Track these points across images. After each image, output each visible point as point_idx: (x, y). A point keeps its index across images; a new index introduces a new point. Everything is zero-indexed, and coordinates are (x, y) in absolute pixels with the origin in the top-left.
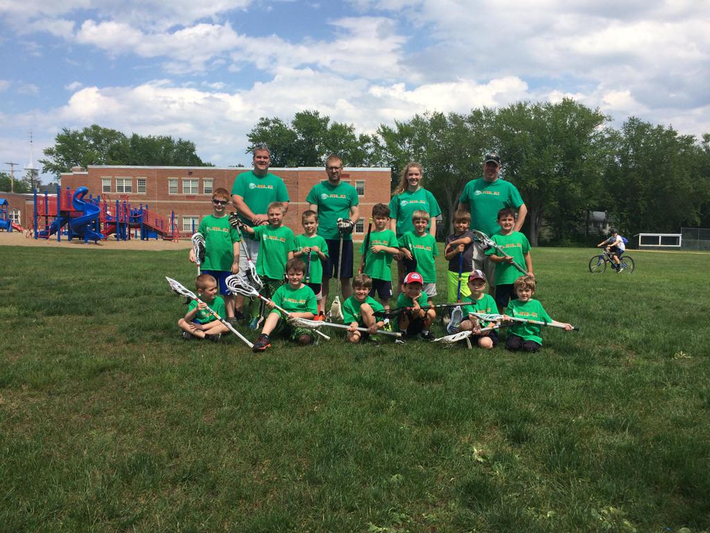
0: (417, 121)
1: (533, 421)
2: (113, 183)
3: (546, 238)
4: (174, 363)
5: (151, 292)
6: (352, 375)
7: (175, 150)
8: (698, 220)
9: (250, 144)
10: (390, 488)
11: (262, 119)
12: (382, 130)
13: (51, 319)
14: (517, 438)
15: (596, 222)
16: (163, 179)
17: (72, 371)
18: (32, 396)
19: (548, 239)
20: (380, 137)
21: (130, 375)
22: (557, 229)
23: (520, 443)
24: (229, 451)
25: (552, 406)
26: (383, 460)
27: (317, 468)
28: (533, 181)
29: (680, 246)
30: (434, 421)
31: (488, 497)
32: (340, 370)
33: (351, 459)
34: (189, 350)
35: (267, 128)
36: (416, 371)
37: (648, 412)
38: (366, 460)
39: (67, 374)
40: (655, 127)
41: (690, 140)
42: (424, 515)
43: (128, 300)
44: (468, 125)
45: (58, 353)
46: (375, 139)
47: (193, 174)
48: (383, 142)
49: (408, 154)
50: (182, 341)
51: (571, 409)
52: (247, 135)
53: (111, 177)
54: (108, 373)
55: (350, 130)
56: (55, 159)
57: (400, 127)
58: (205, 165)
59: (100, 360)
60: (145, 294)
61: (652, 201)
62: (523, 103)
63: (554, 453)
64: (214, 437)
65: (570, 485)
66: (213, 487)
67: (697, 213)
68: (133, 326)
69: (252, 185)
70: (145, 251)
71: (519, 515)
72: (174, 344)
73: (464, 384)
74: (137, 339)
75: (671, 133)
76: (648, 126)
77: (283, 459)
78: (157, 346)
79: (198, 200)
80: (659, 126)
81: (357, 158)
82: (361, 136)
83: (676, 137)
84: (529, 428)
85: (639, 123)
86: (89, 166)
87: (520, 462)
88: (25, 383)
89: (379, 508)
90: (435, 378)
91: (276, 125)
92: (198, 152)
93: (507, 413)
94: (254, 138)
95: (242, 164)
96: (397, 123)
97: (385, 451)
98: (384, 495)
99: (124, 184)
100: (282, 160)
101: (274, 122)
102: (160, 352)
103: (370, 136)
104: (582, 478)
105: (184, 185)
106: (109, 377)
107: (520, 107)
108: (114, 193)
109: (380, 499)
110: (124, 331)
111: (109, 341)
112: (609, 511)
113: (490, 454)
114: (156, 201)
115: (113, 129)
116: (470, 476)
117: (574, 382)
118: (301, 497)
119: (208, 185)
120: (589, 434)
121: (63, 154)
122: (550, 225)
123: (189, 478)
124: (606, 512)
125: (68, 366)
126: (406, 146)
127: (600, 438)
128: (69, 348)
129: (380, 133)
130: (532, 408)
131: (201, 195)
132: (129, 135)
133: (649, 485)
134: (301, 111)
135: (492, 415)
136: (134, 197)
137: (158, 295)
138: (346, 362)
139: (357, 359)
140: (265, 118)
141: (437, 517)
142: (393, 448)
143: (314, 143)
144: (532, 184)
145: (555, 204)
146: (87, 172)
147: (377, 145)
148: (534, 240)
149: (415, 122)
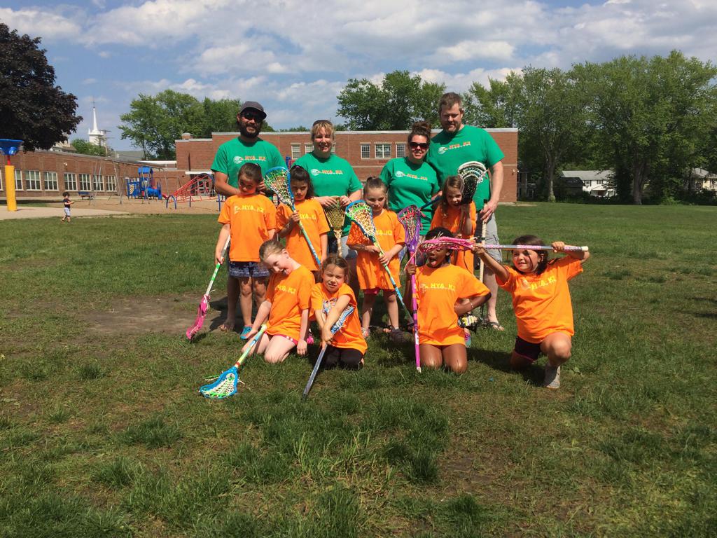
0: (512, 78)
12: (475, 89)
20: (473, 96)
35: (356, 90)
44: (572, 82)
48: (476, 102)
52: (338, 97)
56: (133, 125)
57: (495, 85)
94: (343, 101)
96: (490, 81)
101: (364, 82)
115: (187, 93)
121: (140, 119)
129: (474, 92)
132: (201, 100)
134: (391, 72)
140: (353, 80)
143: (406, 105)
144: (643, 141)
145: (665, 161)
146: (211, 140)
147: (469, 104)
148: (638, 198)
149: (509, 79)
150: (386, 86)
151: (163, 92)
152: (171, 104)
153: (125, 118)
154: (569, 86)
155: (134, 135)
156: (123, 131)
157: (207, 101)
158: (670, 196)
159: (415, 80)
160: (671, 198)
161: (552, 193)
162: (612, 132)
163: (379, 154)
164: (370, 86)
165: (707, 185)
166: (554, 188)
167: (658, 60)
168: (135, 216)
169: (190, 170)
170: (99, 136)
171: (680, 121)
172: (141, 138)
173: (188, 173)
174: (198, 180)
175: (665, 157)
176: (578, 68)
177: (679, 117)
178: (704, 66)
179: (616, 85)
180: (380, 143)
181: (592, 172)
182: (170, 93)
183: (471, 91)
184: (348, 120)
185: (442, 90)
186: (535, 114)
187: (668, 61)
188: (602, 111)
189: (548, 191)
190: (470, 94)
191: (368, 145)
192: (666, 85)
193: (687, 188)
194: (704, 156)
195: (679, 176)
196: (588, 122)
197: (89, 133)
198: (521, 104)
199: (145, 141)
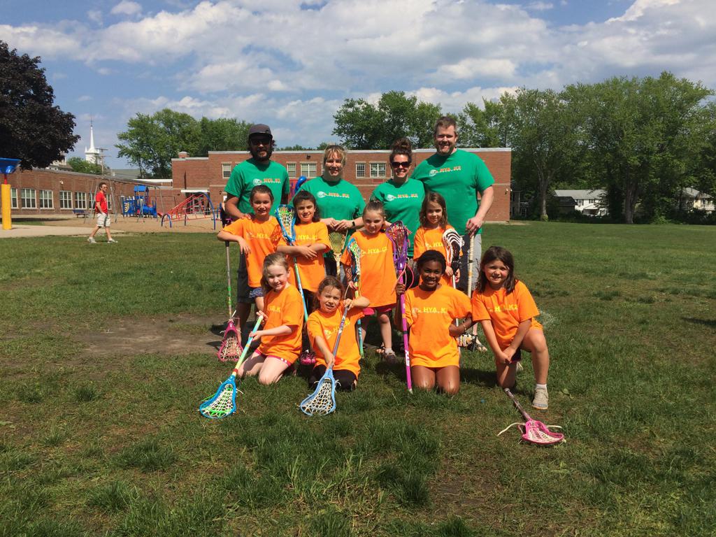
0: (506, 99)
9: (336, 126)
11: (348, 100)
12: (469, 108)
19: (640, 216)
20: (467, 116)
28: (636, 158)
35: (352, 110)
44: (563, 102)
46: (462, 118)
47: (311, 158)
48: (470, 121)
52: (334, 117)
53: (231, 162)
56: (130, 144)
86: (210, 152)
91: (363, 105)
94: (340, 120)
101: (359, 103)
105: (303, 168)
107: (616, 82)
121: (137, 138)
126: (493, 125)
129: (468, 112)
132: (199, 119)
134: (387, 92)
143: (402, 124)
144: (634, 161)
145: (657, 181)
146: (207, 158)
147: (463, 124)
148: (629, 218)
149: (504, 100)
150: (382, 105)
151: (160, 110)
152: (169, 123)
153: (122, 137)
154: (562, 106)
155: (130, 153)
156: (119, 150)
157: (204, 120)
158: (660, 216)
159: (411, 101)
160: (662, 217)
161: (545, 212)
162: (604, 152)
163: (374, 173)
164: (365, 106)
165: (698, 204)
166: (547, 207)
167: (649, 81)
168: (130, 235)
169: (186, 189)
170: (96, 154)
171: (670, 141)
172: (138, 156)
173: (183, 191)
174: (194, 199)
175: (656, 177)
176: (571, 89)
177: (670, 137)
178: (695, 86)
179: (608, 105)
180: (375, 162)
181: (584, 191)
182: (167, 112)
183: (465, 112)
184: (344, 140)
185: (438, 110)
186: (528, 134)
187: (659, 81)
188: (594, 132)
189: (541, 210)
190: (464, 114)
191: (363, 164)
192: (657, 105)
193: (677, 207)
194: (694, 176)
195: (670, 195)
196: (580, 142)
197: (86, 151)
198: (514, 124)
199: (142, 160)
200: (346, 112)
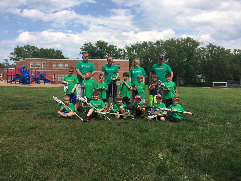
0: (138, 44)
1: (179, 145)
2: (34, 64)
3: (182, 83)
4: (56, 126)
5: (48, 102)
6: (117, 130)
7: (55, 53)
8: (232, 78)
9: (81, 51)
10: (131, 168)
11: (85, 43)
12: (126, 47)
13: (14, 111)
14: (174, 151)
15: (199, 78)
16: (51, 63)
17: (21, 129)
18: (8, 137)
19: (182, 84)
20: (125, 49)
21: (41, 130)
22: (185, 80)
23: (175, 153)
24: (76, 156)
25: (185, 140)
26: (129, 159)
27: (106, 162)
28: (177, 64)
29: (227, 86)
30: (146, 146)
31: (165, 171)
32: (113, 128)
33: (118, 158)
34: (62, 121)
35: (87, 46)
36: (139, 129)
37: (218, 142)
38: (123, 159)
39: (20, 130)
40: (218, 47)
41: (229, 51)
42: (143, 177)
43: (40, 104)
44: (155, 46)
45: (16, 123)
46: (124, 50)
47: (62, 61)
48: (126, 51)
49: (135, 55)
50: (59, 118)
51: (192, 141)
52: (80, 48)
53: (33, 62)
54: (34, 129)
55: (115, 47)
56: (14, 56)
57: (132, 46)
58: (65, 58)
59: (31, 125)
60: (46, 102)
61: (217, 71)
62: (173, 38)
63: (187, 156)
64: (71, 151)
65: (192, 167)
66: (71, 168)
67: (232, 75)
68: (42, 113)
69: (82, 66)
70: (45, 87)
71: (176, 177)
72: (56, 120)
73: (155, 133)
74: (43, 118)
75: (223, 49)
76: (215, 46)
77: (95, 159)
78: (50, 120)
79: (63, 70)
80: (219, 46)
81: (118, 57)
82: (119, 49)
83: (225, 50)
84: (178, 148)
85: (213, 45)
86: (26, 59)
87: (175, 159)
88: (5, 133)
89: (128, 175)
90: (146, 131)
91: (90, 45)
92: (63, 54)
93: (170, 143)
94: (82, 49)
95: (78, 58)
96: (131, 45)
97: (129, 156)
98: (130, 171)
99: (38, 65)
100: (92, 57)
101: (89, 44)
102: (52, 122)
103: (122, 49)
104: (197, 165)
105: (59, 65)
106: (34, 131)
107: (173, 40)
108: (35, 68)
109: (128, 172)
110: (39, 115)
111: (34, 118)
112: (206, 176)
113: (165, 157)
114: (49, 71)
115: (34, 46)
116: (158, 164)
117: (193, 132)
118: (101, 172)
119: (67, 65)
120: (198, 150)
121: (17, 54)
122: (183, 79)
123: (63, 165)
124: (205, 176)
125: (20, 127)
126: (134, 52)
127: (202, 151)
128: (20, 121)
129: (125, 48)
130: (179, 141)
131: (65, 68)
132: (39, 48)
133: (219, 167)
134: (98, 41)
135: (165, 143)
136: (41, 69)
137: (50, 103)
138: (115, 125)
139: (119, 125)
140: (86, 43)
141: (148, 178)
142: (132, 155)
146: (25, 61)
148: (178, 84)
150: (96, 44)
152: (29, 49)
153: (12, 54)
155: (14, 59)
156: (10, 58)
157: (42, 48)
158: (189, 84)
159: (106, 44)
176: (158, 41)
182: (28, 45)
187: (186, 40)
193: (195, 81)
200: (85, 47)
